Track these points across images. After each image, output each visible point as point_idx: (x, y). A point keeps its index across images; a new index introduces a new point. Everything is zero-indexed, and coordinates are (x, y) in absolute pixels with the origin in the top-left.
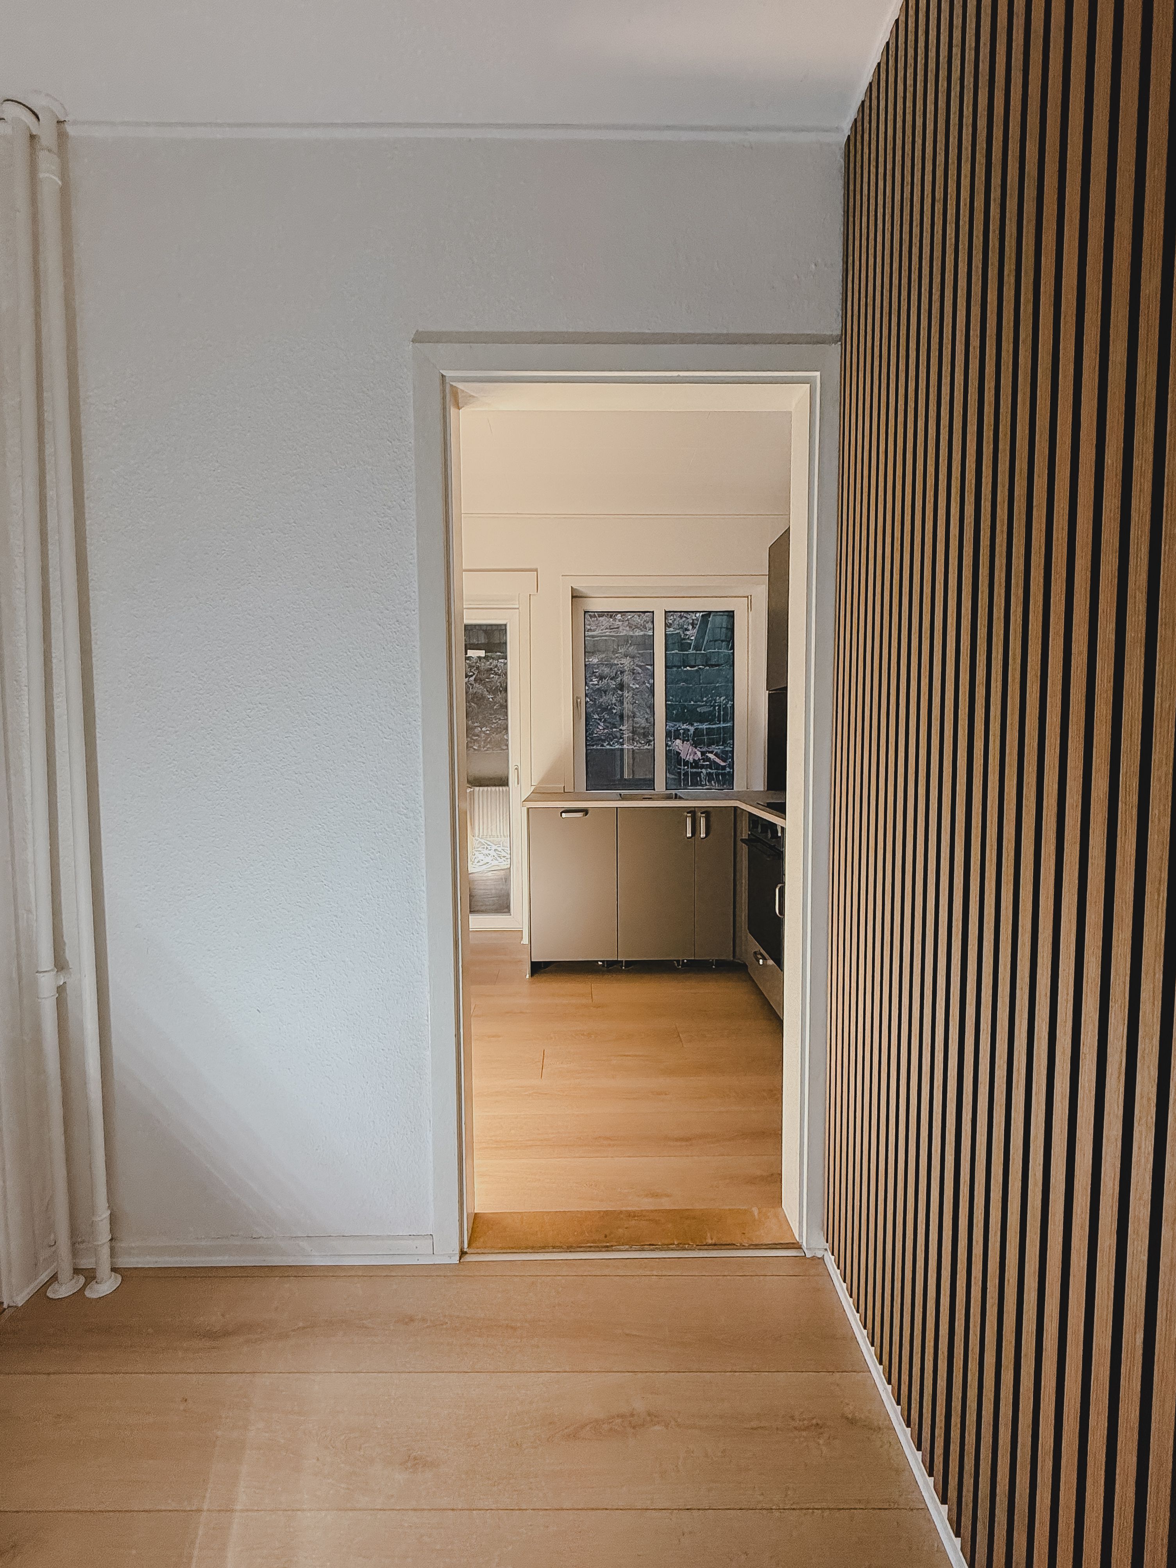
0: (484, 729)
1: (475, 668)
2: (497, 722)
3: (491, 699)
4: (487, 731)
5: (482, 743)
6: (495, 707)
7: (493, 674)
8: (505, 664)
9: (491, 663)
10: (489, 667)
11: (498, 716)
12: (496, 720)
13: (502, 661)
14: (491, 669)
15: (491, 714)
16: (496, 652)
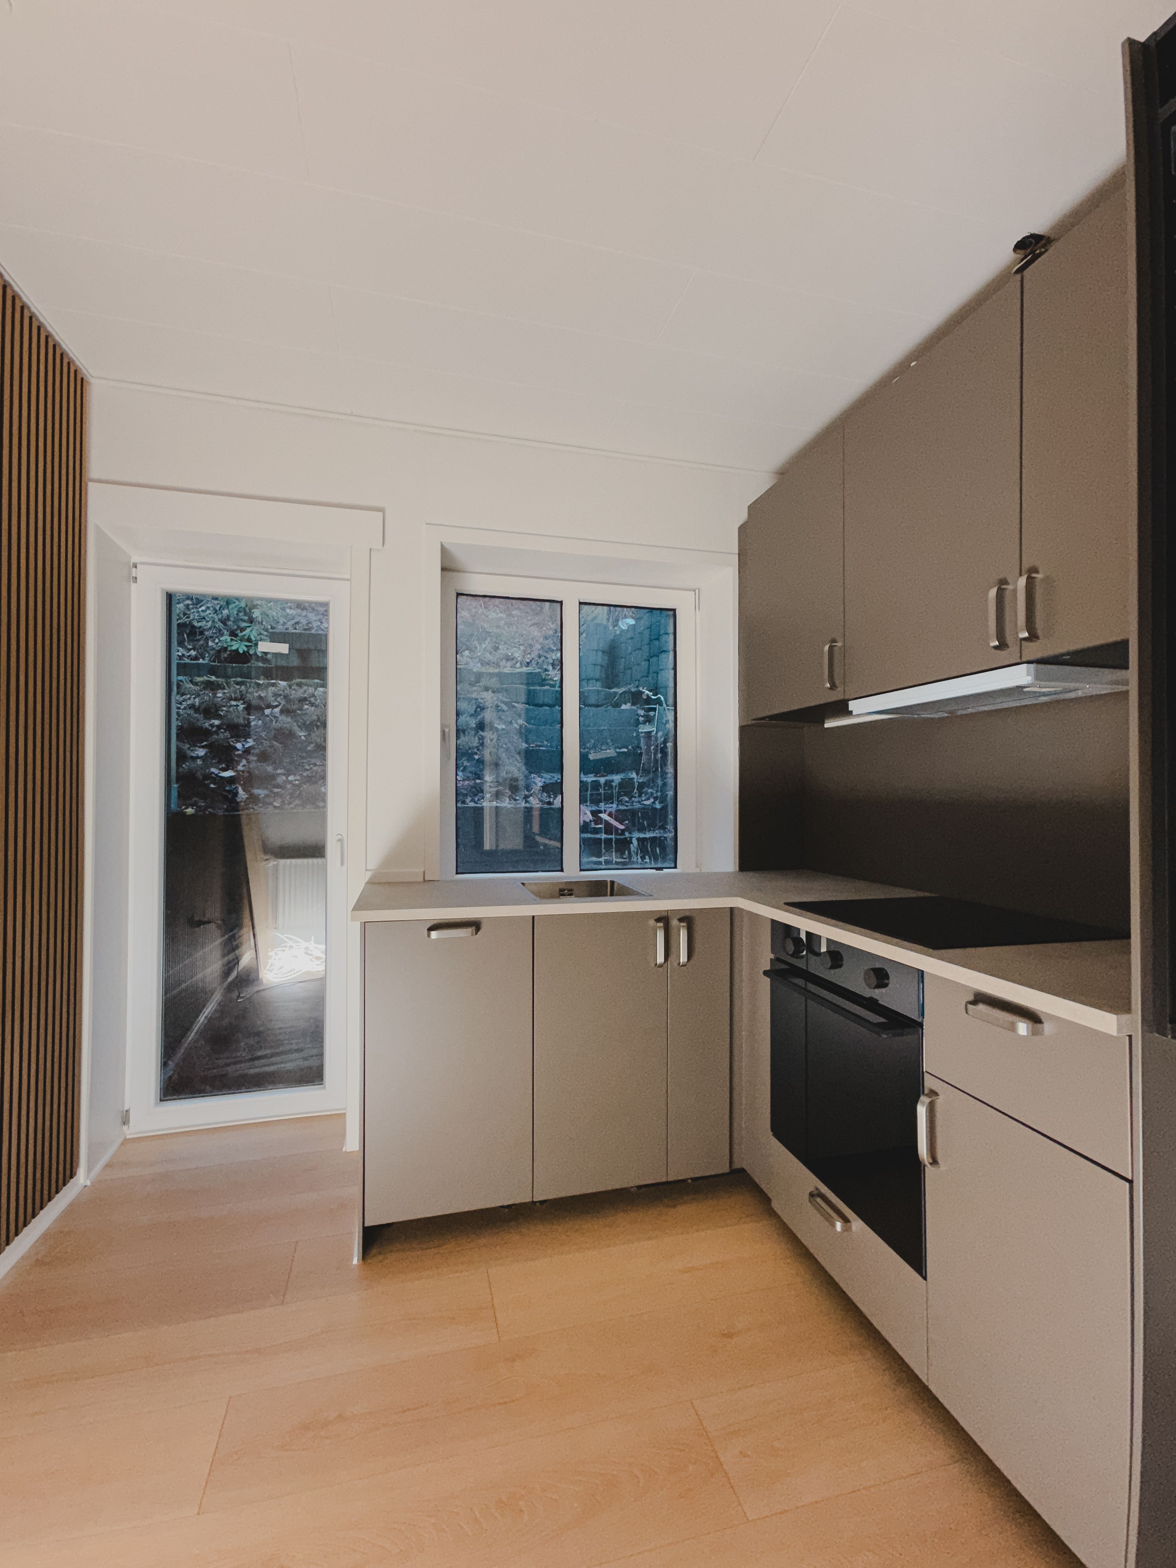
0: (291, 778)
1: (282, 697)
2: (311, 768)
3: (303, 738)
4: (296, 780)
5: (288, 798)
6: (309, 748)
7: (307, 705)
8: (325, 693)
9: (305, 692)
10: (302, 695)
11: (313, 761)
12: (309, 765)
13: (321, 689)
14: (305, 699)
15: (303, 758)
16: (314, 679)
